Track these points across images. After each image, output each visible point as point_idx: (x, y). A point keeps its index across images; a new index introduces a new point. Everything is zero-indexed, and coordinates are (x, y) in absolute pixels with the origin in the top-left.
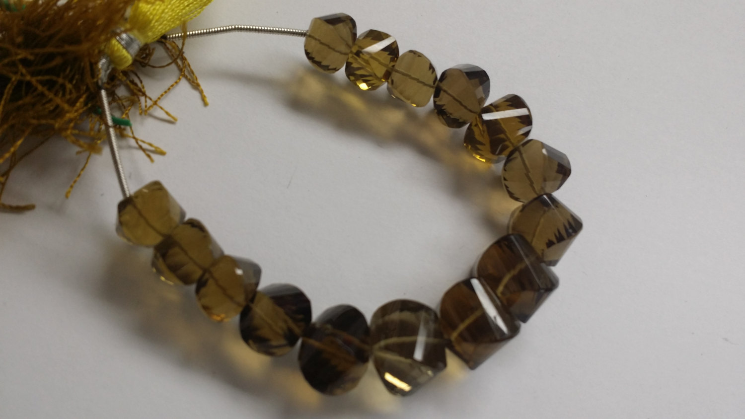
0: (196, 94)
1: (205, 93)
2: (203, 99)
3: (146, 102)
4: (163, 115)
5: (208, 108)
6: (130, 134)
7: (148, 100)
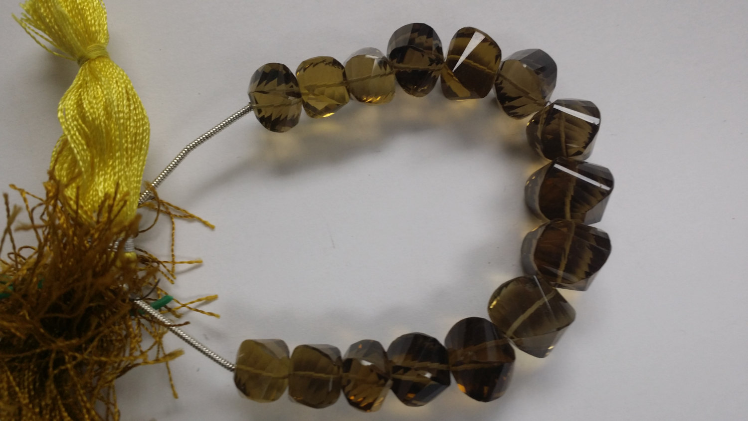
0: (197, 225)
1: (204, 219)
2: (205, 224)
3: (164, 266)
4: (187, 266)
5: (217, 229)
6: (178, 305)
7: (165, 264)
